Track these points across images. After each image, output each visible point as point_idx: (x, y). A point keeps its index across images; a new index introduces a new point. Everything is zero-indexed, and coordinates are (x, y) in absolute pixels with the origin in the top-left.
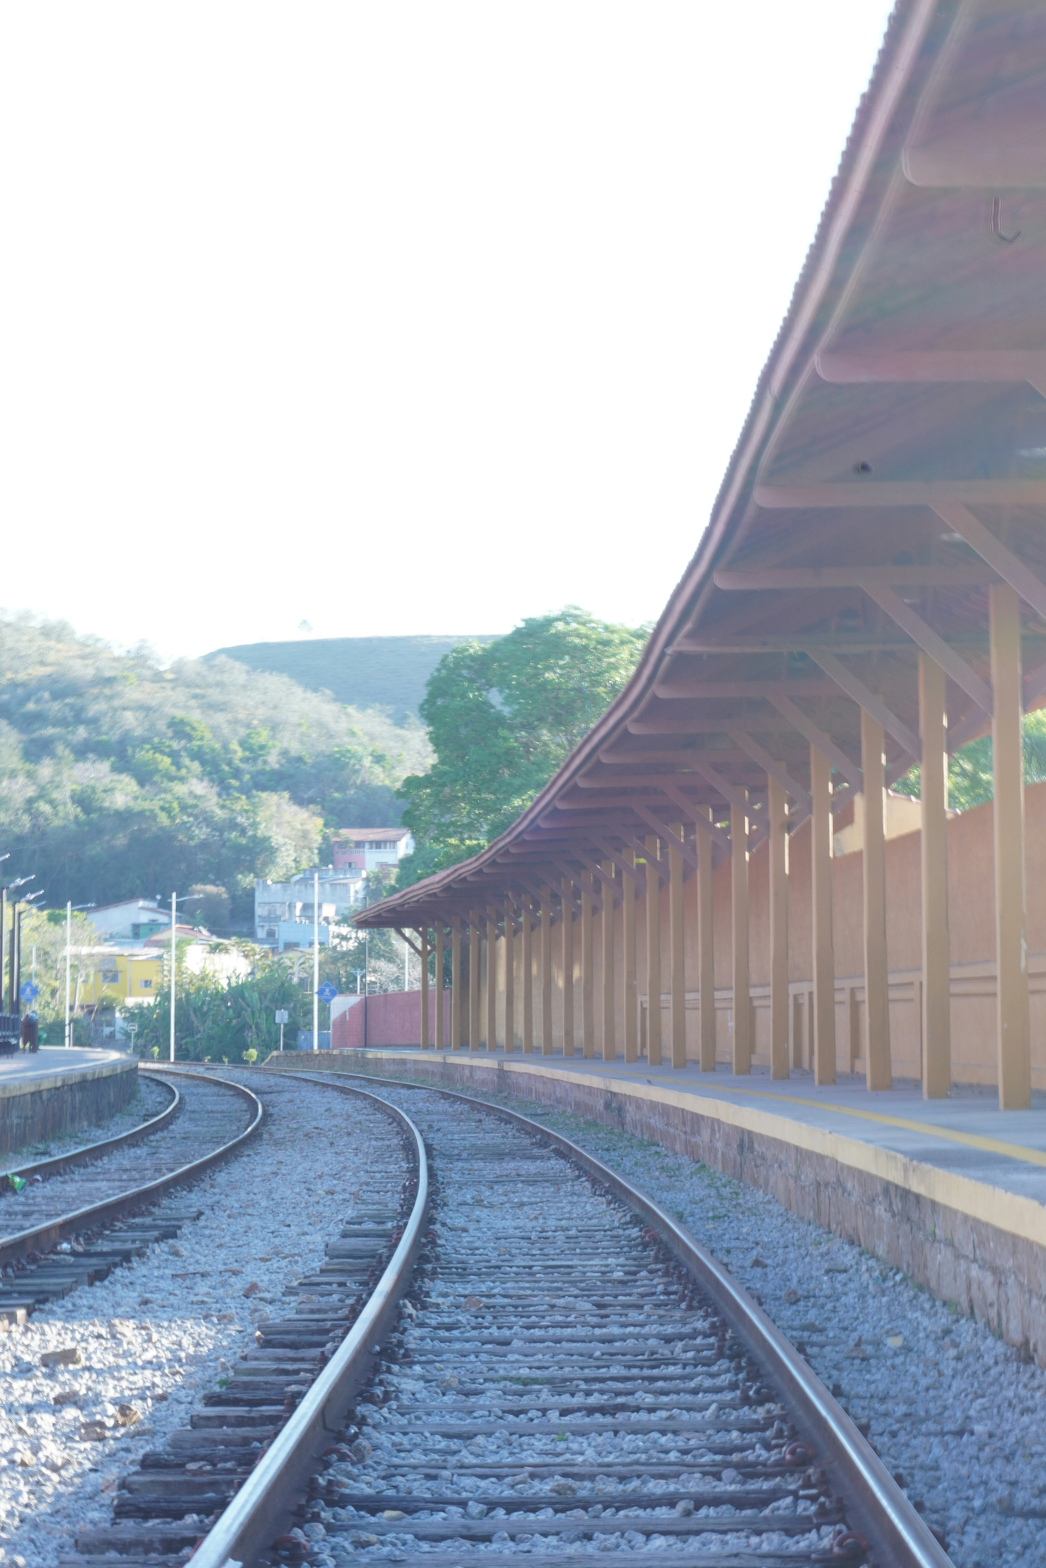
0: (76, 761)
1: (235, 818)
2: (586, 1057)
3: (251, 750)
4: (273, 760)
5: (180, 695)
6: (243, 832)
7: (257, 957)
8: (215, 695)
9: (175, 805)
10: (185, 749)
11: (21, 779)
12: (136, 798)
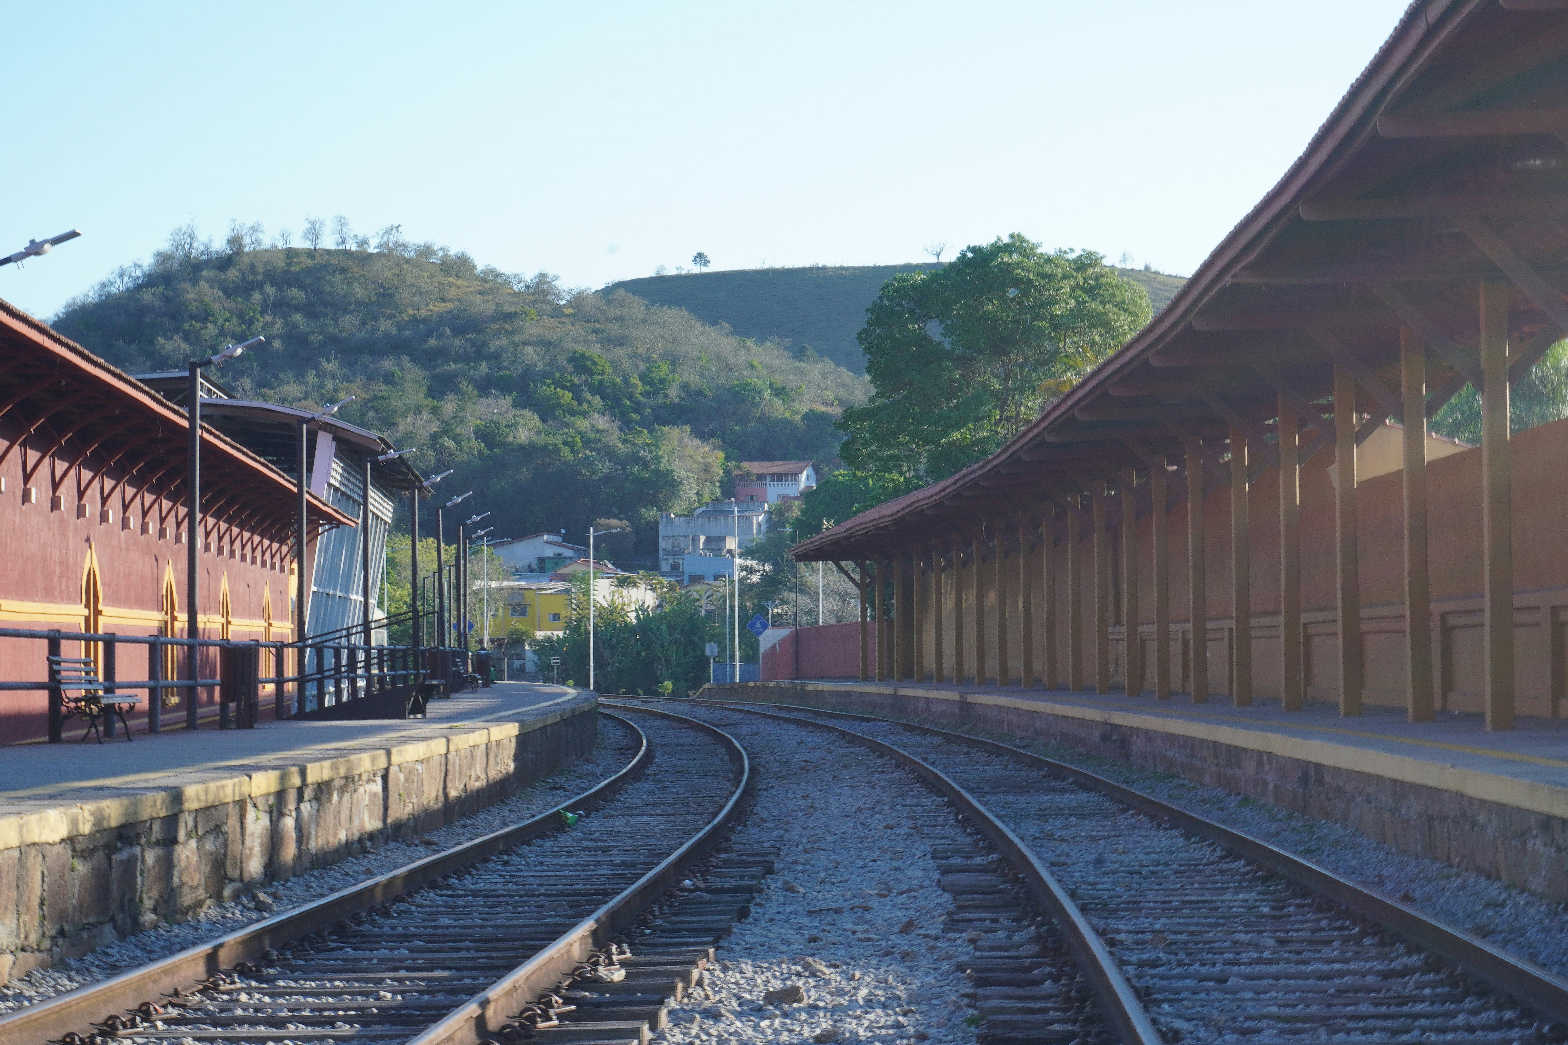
0: (480, 396)
1: (638, 452)
2: (1049, 689)
3: (652, 384)
4: (673, 393)
5: (580, 330)
6: (646, 465)
7: (665, 590)
8: (614, 329)
9: (578, 439)
10: (586, 383)
11: (425, 415)
12: (538, 433)
